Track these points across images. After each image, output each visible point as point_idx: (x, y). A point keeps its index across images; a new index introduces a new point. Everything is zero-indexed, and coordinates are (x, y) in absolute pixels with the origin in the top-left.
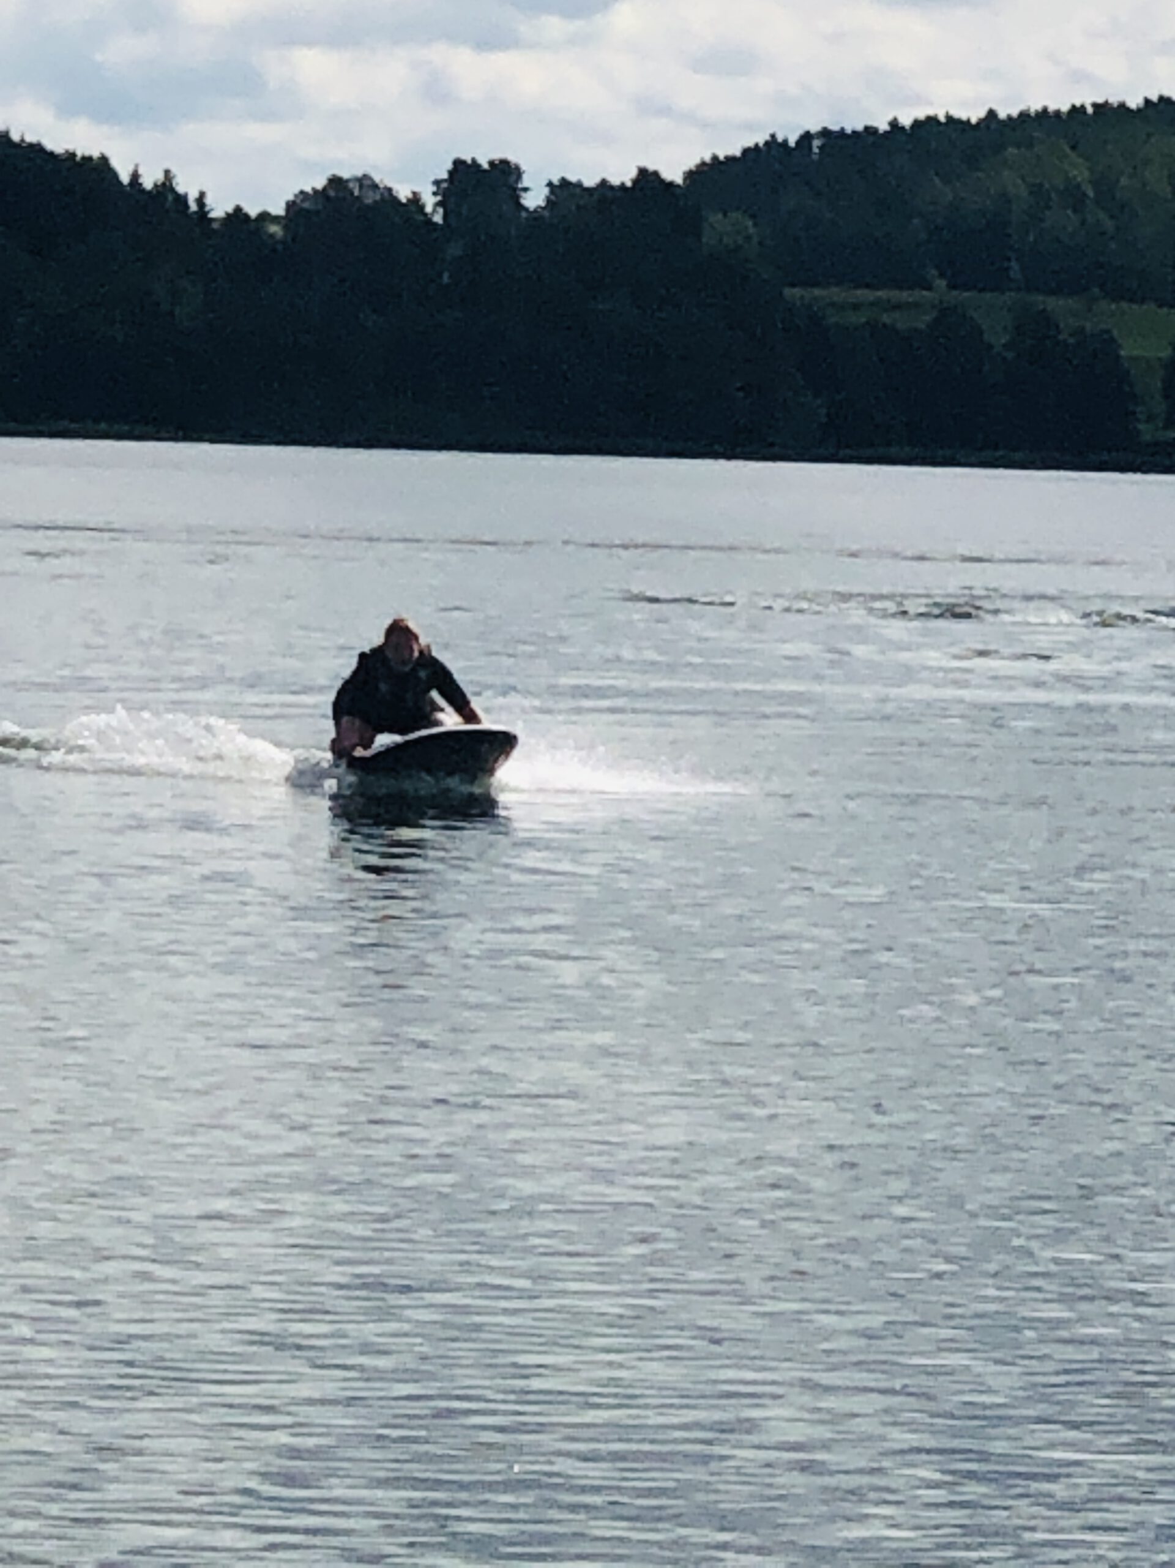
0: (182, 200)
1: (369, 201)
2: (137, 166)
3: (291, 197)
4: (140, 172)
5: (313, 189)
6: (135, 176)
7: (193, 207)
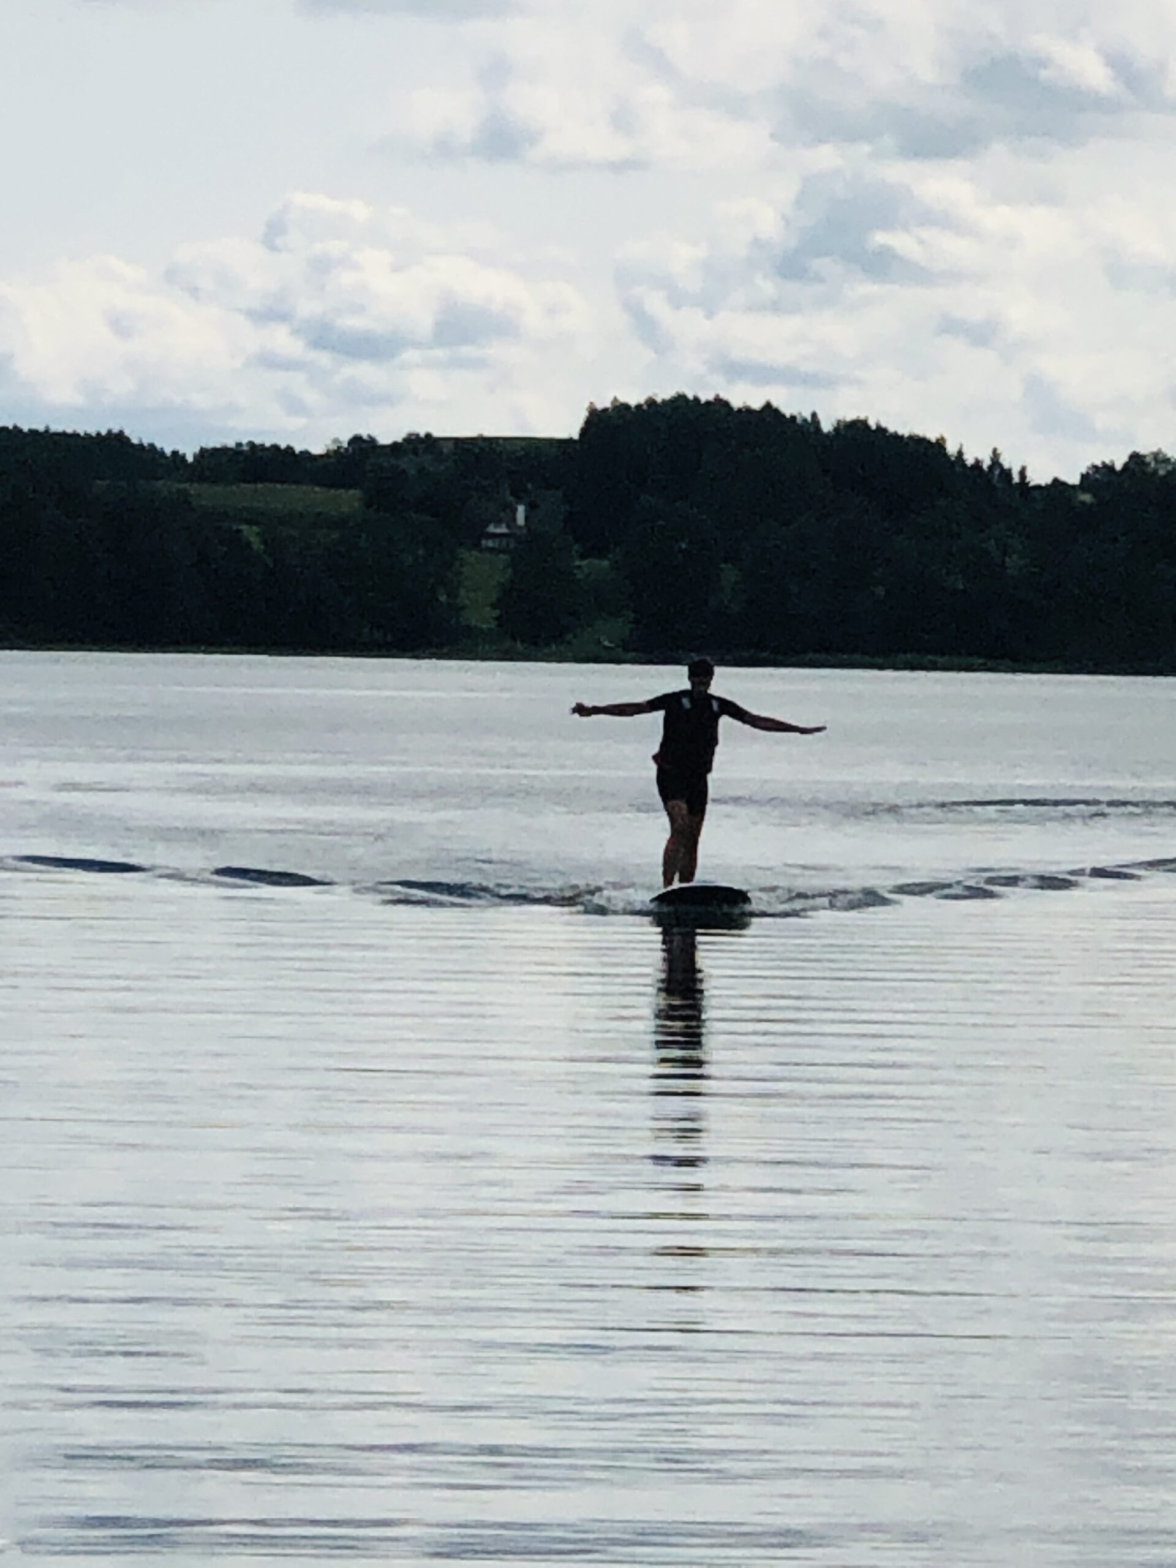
0: (1007, 474)
1: (1162, 472)
2: (961, 446)
3: (1084, 471)
4: (964, 450)
5: (1103, 463)
6: (960, 453)
7: (1016, 479)
